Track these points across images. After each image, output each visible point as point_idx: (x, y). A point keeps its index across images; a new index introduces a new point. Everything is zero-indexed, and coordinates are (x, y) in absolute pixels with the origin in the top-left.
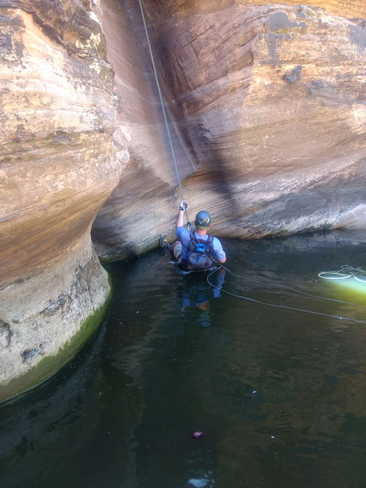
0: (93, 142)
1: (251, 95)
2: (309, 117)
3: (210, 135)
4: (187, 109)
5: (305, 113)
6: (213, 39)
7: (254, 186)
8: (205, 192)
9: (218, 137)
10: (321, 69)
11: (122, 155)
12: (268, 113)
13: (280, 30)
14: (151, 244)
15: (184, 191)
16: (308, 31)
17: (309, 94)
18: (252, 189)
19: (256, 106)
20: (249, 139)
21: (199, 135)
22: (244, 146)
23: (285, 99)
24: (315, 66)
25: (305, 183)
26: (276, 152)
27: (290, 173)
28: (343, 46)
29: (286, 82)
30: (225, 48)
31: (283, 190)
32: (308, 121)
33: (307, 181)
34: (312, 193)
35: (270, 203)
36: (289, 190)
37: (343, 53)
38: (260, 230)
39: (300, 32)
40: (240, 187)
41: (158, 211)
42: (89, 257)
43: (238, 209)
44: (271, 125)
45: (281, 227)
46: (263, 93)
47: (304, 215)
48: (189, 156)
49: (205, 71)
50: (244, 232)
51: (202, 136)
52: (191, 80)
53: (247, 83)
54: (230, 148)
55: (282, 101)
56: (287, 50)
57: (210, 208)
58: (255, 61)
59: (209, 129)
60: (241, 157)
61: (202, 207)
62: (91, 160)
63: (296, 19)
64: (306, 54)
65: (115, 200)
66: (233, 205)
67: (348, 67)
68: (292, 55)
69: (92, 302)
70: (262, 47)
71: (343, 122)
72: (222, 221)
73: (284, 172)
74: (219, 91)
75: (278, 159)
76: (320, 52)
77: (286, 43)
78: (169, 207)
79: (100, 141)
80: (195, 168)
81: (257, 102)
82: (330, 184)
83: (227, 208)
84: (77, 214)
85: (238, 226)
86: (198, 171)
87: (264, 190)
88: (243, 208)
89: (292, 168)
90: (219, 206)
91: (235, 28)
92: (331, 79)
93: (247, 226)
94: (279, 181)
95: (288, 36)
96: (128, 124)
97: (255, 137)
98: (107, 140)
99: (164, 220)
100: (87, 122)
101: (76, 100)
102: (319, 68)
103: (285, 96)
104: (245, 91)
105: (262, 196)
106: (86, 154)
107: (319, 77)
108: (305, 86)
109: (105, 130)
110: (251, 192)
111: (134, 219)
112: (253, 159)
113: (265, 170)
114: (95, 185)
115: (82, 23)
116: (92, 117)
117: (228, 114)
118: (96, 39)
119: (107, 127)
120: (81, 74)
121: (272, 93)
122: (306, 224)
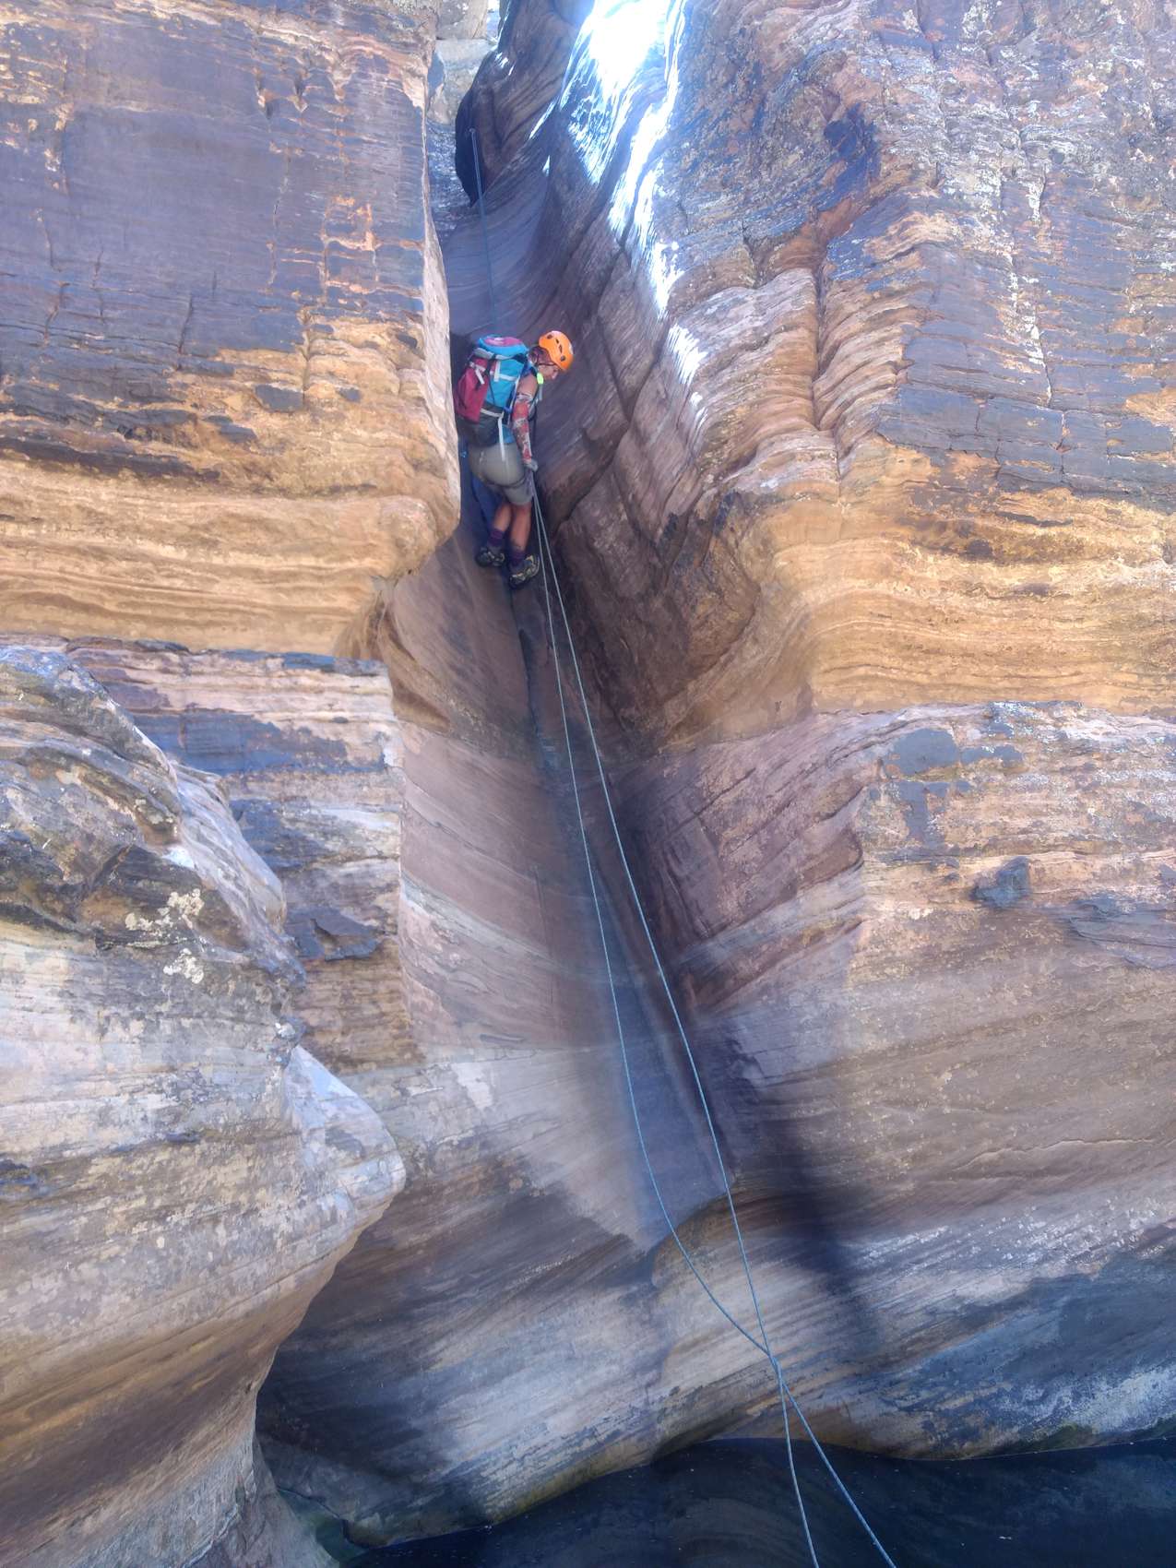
0: (144, 1176)
1: (869, 950)
2: (1087, 1005)
3: (760, 1076)
4: (696, 993)
5: (1070, 996)
6: (753, 804)
7: (927, 1246)
8: (766, 1266)
9: (782, 1080)
10: (1098, 864)
11: (363, 1178)
12: (938, 1002)
13: (933, 772)
14: (551, 1472)
15: (691, 1262)
16: (1027, 765)
17: (1072, 935)
18: (922, 1256)
19: (893, 982)
20: (881, 1085)
21: (729, 1073)
22: (870, 1108)
23: (990, 954)
24: (1074, 855)
25: (1125, 1236)
26: (992, 1126)
27: (1058, 1199)
28: (1160, 796)
29: (984, 906)
30: (784, 824)
31: (1039, 1263)
32: (1091, 1018)
33: (1133, 1226)
34: (1161, 1276)
35: (995, 1314)
36: (1063, 1261)
37: (1165, 815)
38: (971, 1421)
39: (1000, 771)
40: (875, 1249)
41: (584, 1337)
42: (196, 1546)
43: (874, 1333)
44: (957, 1039)
45: (1056, 1410)
46: (909, 945)
47: (1145, 1362)
48: (706, 1143)
49: (738, 887)
50: (909, 1430)
51: (737, 1079)
52: (701, 912)
53: (853, 917)
54: (822, 1116)
55: (982, 963)
56: (968, 821)
57: (787, 1324)
58: (866, 856)
59: (756, 1057)
60: (864, 1145)
62: (135, 1231)
63: (981, 740)
64: (1035, 825)
66: (858, 1316)
68: (986, 833)
70: (882, 817)
72: (831, 1376)
73: (1035, 1193)
74: (775, 940)
75: (1003, 1150)
76: (1083, 818)
77: (959, 804)
78: (630, 1322)
79: (174, 1170)
80: (724, 1182)
81: (895, 971)
83: (841, 1330)
84: (75, 1410)
85: (885, 1402)
86: (736, 1190)
87: (964, 1261)
88: (891, 1333)
90: (813, 1319)
91: (804, 773)
92: (1141, 889)
93: (915, 1406)
94: (1021, 1226)
95: (965, 786)
96: (490, 1053)
97: (905, 1080)
98: (221, 1160)
99: (608, 1373)
100: (127, 1122)
101: (93, 1067)
102: (1089, 859)
103: (993, 946)
104: (849, 939)
105: (959, 1284)
106: (113, 1215)
107: (1094, 884)
108: (1051, 913)
109: (202, 1135)
110: (915, 1268)
111: (486, 1371)
112: (910, 1150)
113: (959, 1188)
114: (140, 1310)
115: (141, 875)
116: (154, 1102)
117: (807, 1009)
118: (187, 903)
119: (216, 1123)
120: (131, 994)
121: (940, 941)
122: (1162, 1403)
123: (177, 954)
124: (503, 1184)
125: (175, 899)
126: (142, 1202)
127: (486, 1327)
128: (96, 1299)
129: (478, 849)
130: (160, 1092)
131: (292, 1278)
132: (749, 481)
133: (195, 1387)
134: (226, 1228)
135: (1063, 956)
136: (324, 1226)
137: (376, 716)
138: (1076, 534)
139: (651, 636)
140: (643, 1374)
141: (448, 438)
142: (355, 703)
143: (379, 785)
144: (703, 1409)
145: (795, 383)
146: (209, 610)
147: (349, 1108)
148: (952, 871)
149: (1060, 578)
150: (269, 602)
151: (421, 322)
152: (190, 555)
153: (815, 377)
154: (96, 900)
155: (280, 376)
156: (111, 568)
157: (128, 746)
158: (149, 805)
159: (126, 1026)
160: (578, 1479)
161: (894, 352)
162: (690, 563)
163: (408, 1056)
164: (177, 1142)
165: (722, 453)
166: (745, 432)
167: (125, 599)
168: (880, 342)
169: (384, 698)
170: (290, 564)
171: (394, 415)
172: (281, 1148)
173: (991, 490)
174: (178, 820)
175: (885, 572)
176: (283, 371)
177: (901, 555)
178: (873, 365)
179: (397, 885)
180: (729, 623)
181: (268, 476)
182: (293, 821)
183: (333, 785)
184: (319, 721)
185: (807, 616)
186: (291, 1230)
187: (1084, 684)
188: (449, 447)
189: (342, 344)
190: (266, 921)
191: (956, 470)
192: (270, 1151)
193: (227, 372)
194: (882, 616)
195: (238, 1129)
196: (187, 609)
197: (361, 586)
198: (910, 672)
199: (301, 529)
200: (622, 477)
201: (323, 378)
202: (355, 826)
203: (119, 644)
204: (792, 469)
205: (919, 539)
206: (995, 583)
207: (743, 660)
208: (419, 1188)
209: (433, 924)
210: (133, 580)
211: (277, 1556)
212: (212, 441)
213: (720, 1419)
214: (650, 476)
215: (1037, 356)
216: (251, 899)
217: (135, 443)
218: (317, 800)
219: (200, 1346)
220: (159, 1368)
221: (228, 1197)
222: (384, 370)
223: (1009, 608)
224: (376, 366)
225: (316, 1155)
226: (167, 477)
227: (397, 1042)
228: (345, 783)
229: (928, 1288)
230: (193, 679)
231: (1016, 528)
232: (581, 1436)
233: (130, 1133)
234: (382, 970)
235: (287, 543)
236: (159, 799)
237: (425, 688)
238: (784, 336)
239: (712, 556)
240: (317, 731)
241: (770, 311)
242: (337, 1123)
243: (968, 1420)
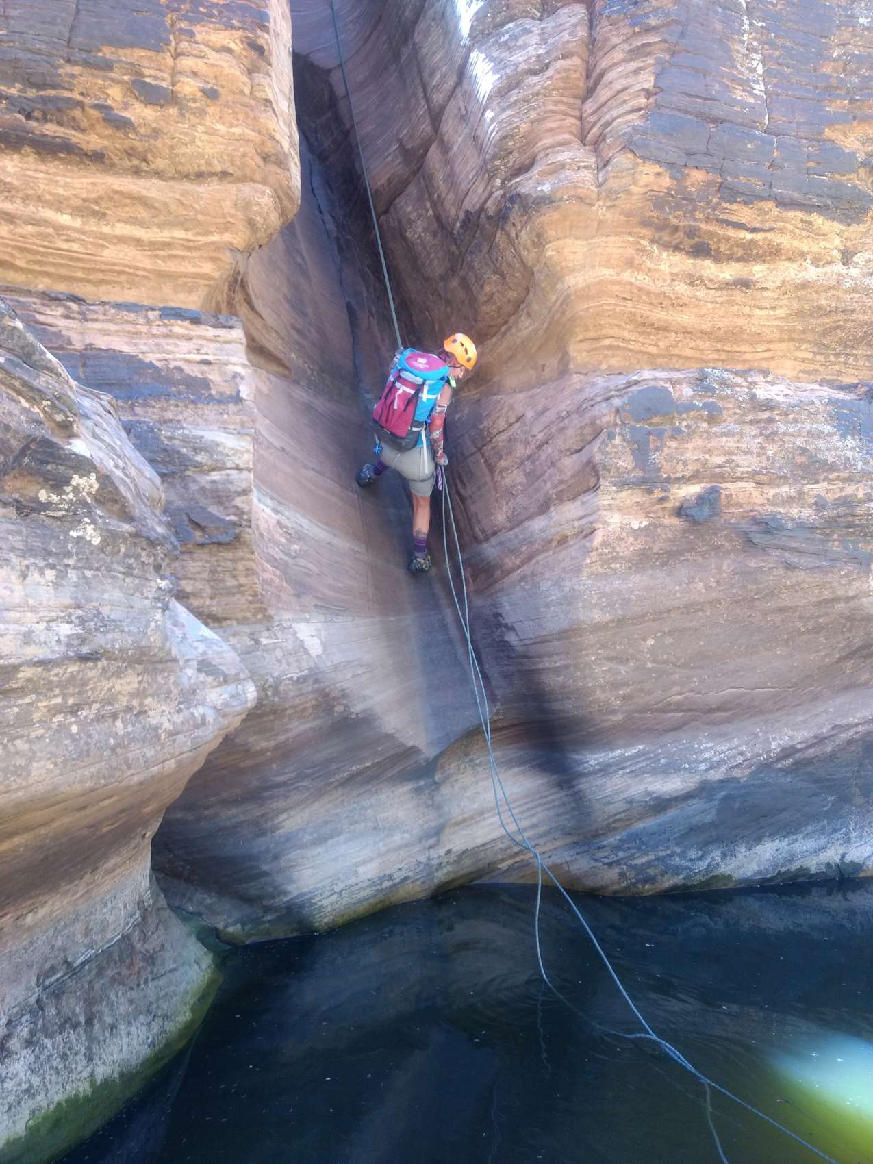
0: (60, 681)
1: (600, 550)
2: (756, 594)
3: (516, 638)
4: (474, 581)
6: (521, 441)
7: (629, 758)
8: (516, 770)
9: (532, 641)
10: (771, 492)
11: (226, 696)
12: (648, 589)
13: (656, 420)
14: (360, 901)
15: (462, 766)
16: (725, 417)
17: (749, 544)
18: (625, 765)
19: (616, 574)
20: (603, 646)
21: (495, 637)
22: (594, 662)
23: (688, 556)
24: (754, 485)
25: (767, 753)
26: (681, 677)
27: (723, 728)
28: (821, 444)
29: (686, 521)
30: (543, 457)
31: (707, 770)
32: (757, 603)
33: (773, 746)
34: (789, 779)
35: (674, 803)
36: (723, 769)
37: (823, 457)
38: (651, 872)
39: (705, 420)
40: (592, 759)
41: (385, 815)
43: (589, 814)
44: (660, 615)
45: (709, 865)
46: (630, 547)
47: (773, 834)
49: (507, 503)
50: (609, 878)
51: (500, 641)
52: (479, 522)
53: (590, 526)
54: (559, 667)
55: (681, 562)
56: (679, 457)
57: (528, 809)
58: (602, 482)
59: (515, 625)
60: (589, 688)
62: (55, 720)
63: (693, 397)
64: (728, 462)
65: (267, 789)
66: (578, 804)
67: (841, 485)
68: (691, 467)
69: (90, 1059)
70: (616, 453)
71: (852, 604)
72: (558, 843)
73: (708, 724)
74: (532, 543)
75: (687, 694)
76: (764, 458)
77: (673, 444)
78: (418, 806)
81: (618, 566)
82: (838, 755)
83: (566, 813)
85: (594, 859)
87: (654, 768)
88: (601, 815)
89: (727, 714)
90: (547, 806)
91: (561, 419)
92: (801, 512)
93: (614, 862)
94: (696, 746)
95: (679, 431)
96: (322, 618)
97: (621, 643)
98: (118, 674)
99: (402, 839)
100: (45, 643)
101: (18, 601)
102: (765, 489)
103: (689, 551)
104: (586, 543)
105: (650, 783)
106: (37, 708)
107: (767, 507)
108: (734, 528)
109: (103, 655)
110: (620, 772)
111: (315, 835)
113: (654, 719)
114: (61, 774)
115: (49, 460)
116: (65, 630)
117: (553, 592)
118: (86, 483)
119: (113, 646)
120: (45, 549)
121: (652, 545)
122: (782, 861)
123: (80, 522)
124: (329, 709)
125: (76, 480)
126: (59, 700)
127: (316, 805)
128: (27, 765)
129: (313, 469)
130: (71, 622)
131: (173, 761)
132: (528, 185)
133: (105, 830)
134: (123, 722)
135: (741, 558)
136: (196, 727)
137: (233, 359)
138: (776, 238)
139: (449, 309)
140: (426, 840)
141: (290, 136)
142: (217, 349)
143: (236, 413)
144: (468, 865)
145: (568, 105)
146: (102, 271)
147: (215, 648)
148: (665, 494)
149: (760, 275)
150: (149, 267)
151: (268, 33)
152: (84, 224)
153: (584, 100)
154: (15, 477)
155: (152, 72)
156: (19, 230)
157: (34, 358)
158: (53, 406)
159: (42, 573)
160: (380, 906)
161: (647, 80)
162: (480, 251)
163: (260, 616)
164: (84, 659)
165: (508, 162)
166: (527, 144)
167: (31, 257)
168: (637, 72)
169: (239, 346)
170: (164, 235)
171: (246, 113)
172: (163, 671)
173: (714, 200)
174: (77, 419)
175: (630, 264)
176: (155, 70)
177: (642, 250)
178: (630, 91)
179: (251, 490)
180: (509, 301)
181: (145, 160)
182: (170, 438)
183: (200, 412)
184: (189, 361)
185: (568, 296)
186: (171, 728)
187: (773, 358)
188: (292, 144)
189: (203, 47)
190: (148, 503)
191: (688, 183)
192: (156, 671)
193: (107, 66)
194: (625, 299)
195: (130, 653)
196: (84, 268)
197: (221, 256)
198: (643, 344)
199: (173, 207)
200: (429, 178)
201: (188, 77)
202: (218, 445)
203: (29, 293)
204: (562, 176)
205: (657, 236)
206: (712, 277)
207: (519, 331)
208: (268, 710)
209: (279, 523)
210: (38, 242)
211: (168, 946)
212: (97, 126)
213: (479, 870)
214: (451, 179)
215: (759, 88)
216: (136, 486)
217: (34, 124)
218: (188, 424)
219: (107, 802)
220: (78, 815)
221: (124, 701)
222: (238, 73)
223: (722, 297)
224: (231, 69)
225: (190, 678)
226: (62, 155)
227: (252, 606)
228: (210, 411)
230: (89, 325)
231: (732, 233)
232: (382, 879)
233: (48, 651)
234: (240, 554)
235: (162, 218)
236: (59, 402)
237: (272, 343)
238: (562, 62)
239: (497, 245)
240: (188, 369)
241: (551, 40)
242: (205, 657)
243: (649, 871)
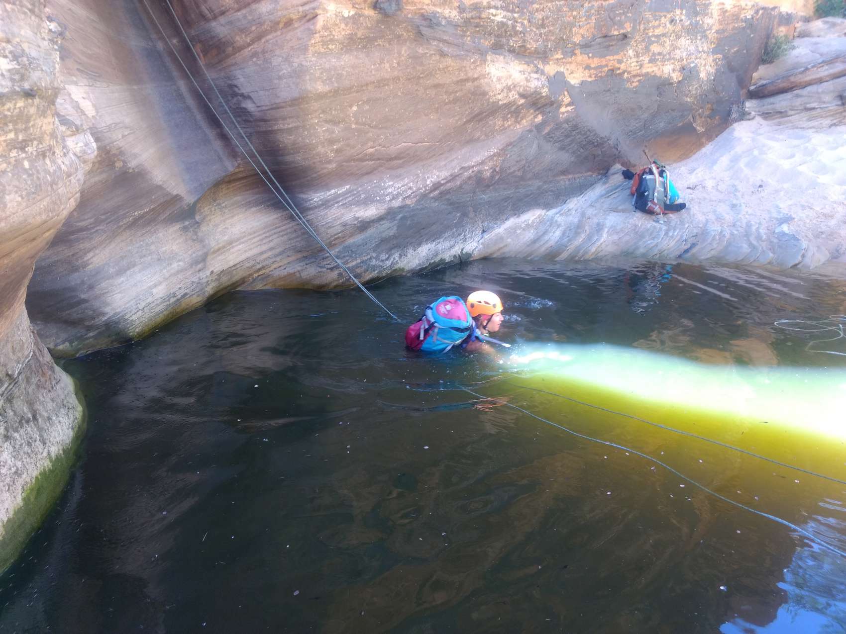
0: (12, 116)
1: (321, 33)
2: (421, 74)
3: (253, 105)
4: (204, 55)
5: (414, 68)
7: (340, 195)
8: (254, 209)
9: (267, 108)
11: (81, 144)
12: (354, 67)
14: (158, 314)
15: (213, 209)
17: (419, 35)
18: (338, 200)
19: (332, 53)
20: (324, 112)
21: (231, 105)
22: (317, 124)
23: (380, 42)
25: (425, 187)
26: (373, 135)
27: (399, 171)
29: (379, 13)
31: (391, 200)
32: (421, 81)
33: (428, 183)
35: (371, 224)
36: (400, 199)
38: (359, 270)
40: (316, 197)
41: (164, 249)
43: (315, 237)
44: (361, 88)
45: (392, 263)
46: (341, 32)
47: (427, 240)
48: (217, 145)
50: (331, 278)
51: (237, 108)
53: (312, 11)
54: (292, 128)
55: (376, 46)
59: (251, 95)
60: (313, 144)
61: (249, 237)
62: (12, 155)
65: (73, 233)
69: (44, 443)
71: (476, 83)
72: (291, 259)
73: (389, 169)
74: (261, 24)
78: (186, 240)
79: (27, 115)
80: (230, 166)
81: (334, 47)
82: (463, 187)
83: (297, 237)
85: (320, 267)
86: (237, 170)
87: (358, 202)
88: (325, 234)
89: (401, 161)
90: (281, 234)
92: (450, 12)
93: (335, 267)
94: (383, 184)
97: (335, 109)
98: (44, 113)
99: (178, 266)
103: (380, 38)
104: (310, 26)
105: (356, 211)
107: (431, 7)
108: (410, 21)
109: (36, 92)
110: (336, 205)
111: (117, 268)
112: (335, 147)
113: (356, 166)
114: (27, 207)
117: (283, 67)
121: (357, 31)
122: (431, 256)
124: (111, 165)
126: (12, 135)
127: (113, 245)
134: (49, 161)
135: (414, 45)
136: (75, 170)
140: (196, 265)
144: (226, 281)
160: (171, 316)
195: (49, 92)
213: (233, 284)
220: (29, 246)
221: (47, 140)
229: (343, 214)
232: (169, 297)
243: (357, 270)
